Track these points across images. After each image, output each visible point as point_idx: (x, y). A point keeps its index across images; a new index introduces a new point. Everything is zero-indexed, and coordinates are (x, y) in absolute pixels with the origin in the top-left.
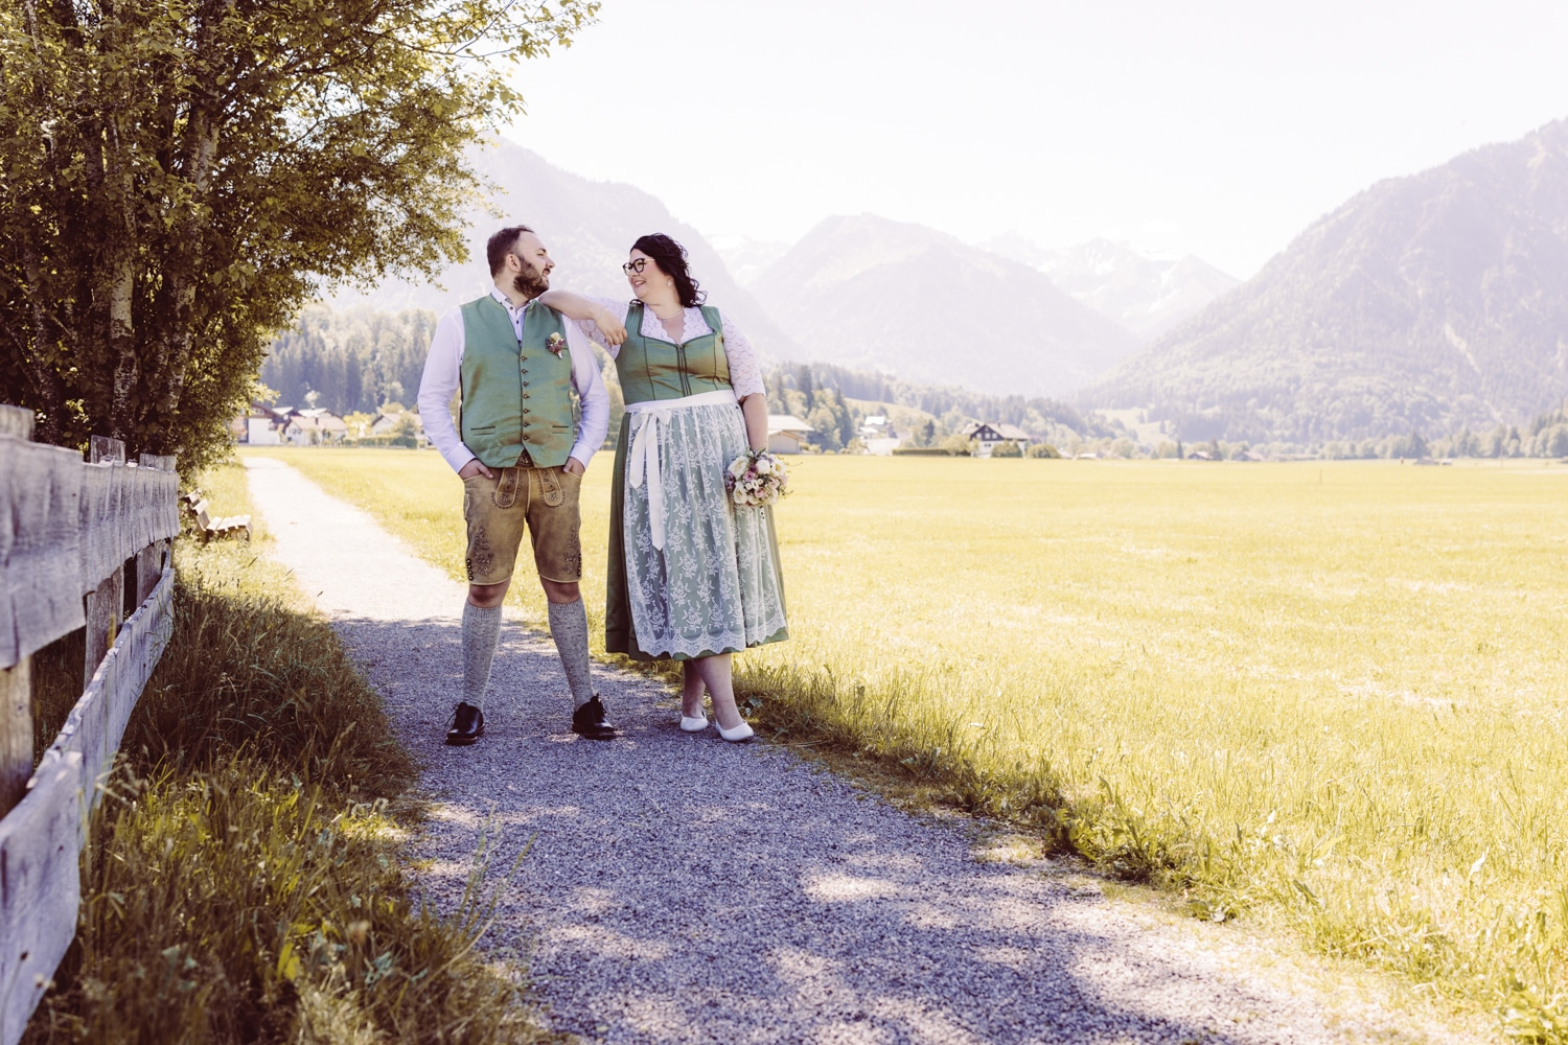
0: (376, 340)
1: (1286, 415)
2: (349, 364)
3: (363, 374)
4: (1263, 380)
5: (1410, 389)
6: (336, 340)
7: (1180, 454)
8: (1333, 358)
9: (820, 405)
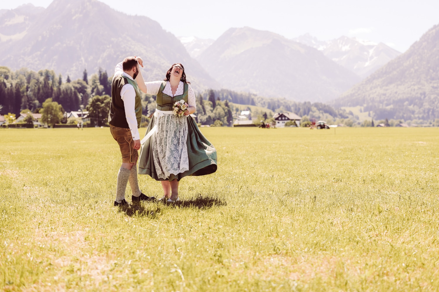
0: (29, 82)
1: (420, 108)
2: (16, 93)
3: (22, 97)
4: (411, 94)
6: (11, 84)
7: (373, 125)
9: (218, 107)
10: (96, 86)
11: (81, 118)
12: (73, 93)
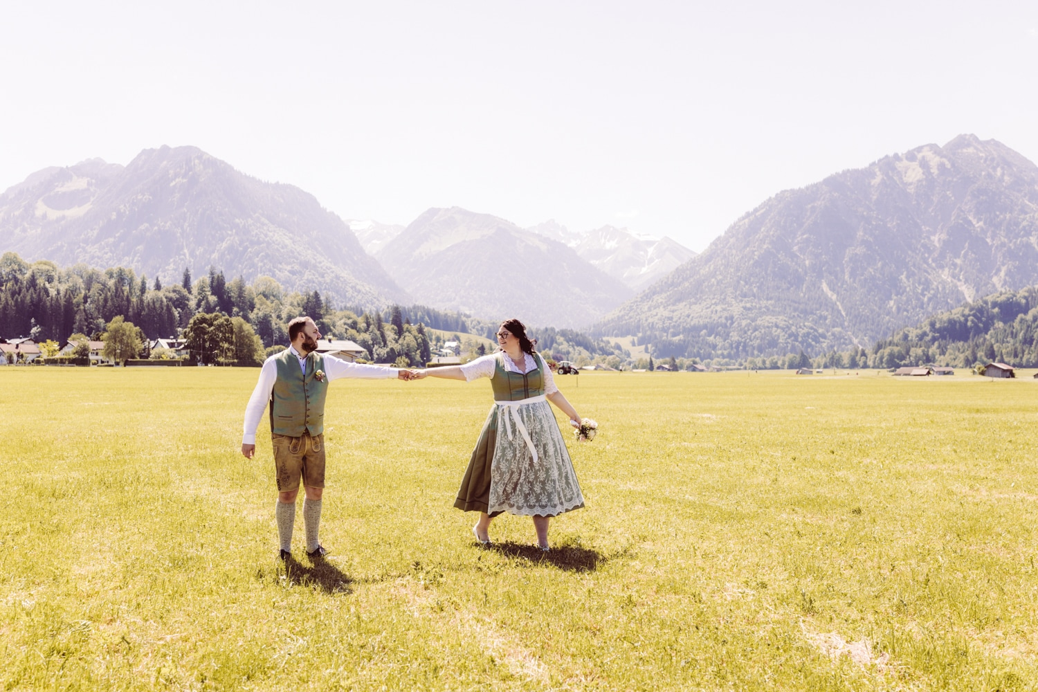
0: (88, 289)
1: (725, 340)
2: (65, 305)
3: (76, 313)
4: (710, 318)
5: (802, 324)
6: (58, 291)
7: (651, 367)
8: (754, 304)
9: (407, 334)
10: (205, 298)
11: (173, 349)
12: (165, 308)
